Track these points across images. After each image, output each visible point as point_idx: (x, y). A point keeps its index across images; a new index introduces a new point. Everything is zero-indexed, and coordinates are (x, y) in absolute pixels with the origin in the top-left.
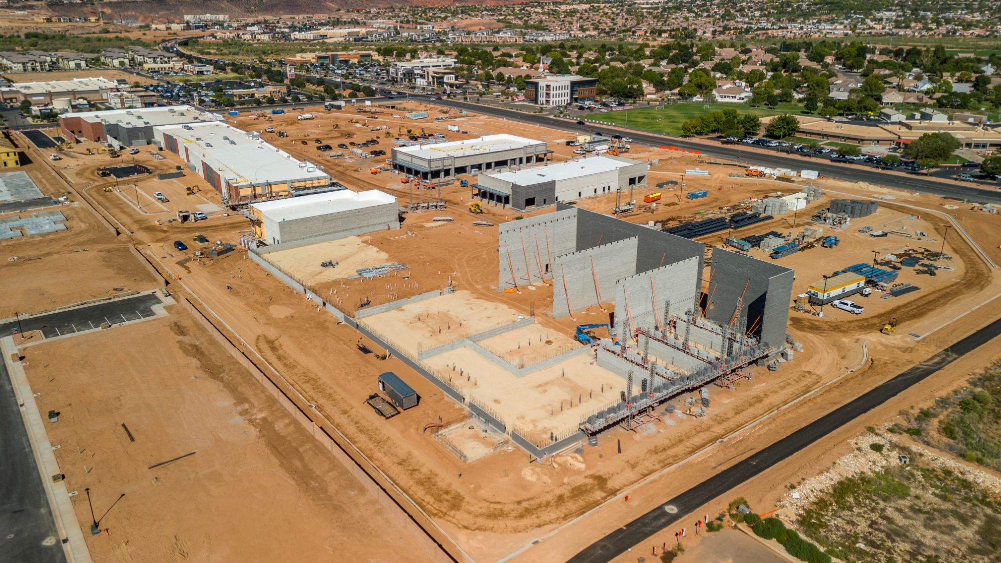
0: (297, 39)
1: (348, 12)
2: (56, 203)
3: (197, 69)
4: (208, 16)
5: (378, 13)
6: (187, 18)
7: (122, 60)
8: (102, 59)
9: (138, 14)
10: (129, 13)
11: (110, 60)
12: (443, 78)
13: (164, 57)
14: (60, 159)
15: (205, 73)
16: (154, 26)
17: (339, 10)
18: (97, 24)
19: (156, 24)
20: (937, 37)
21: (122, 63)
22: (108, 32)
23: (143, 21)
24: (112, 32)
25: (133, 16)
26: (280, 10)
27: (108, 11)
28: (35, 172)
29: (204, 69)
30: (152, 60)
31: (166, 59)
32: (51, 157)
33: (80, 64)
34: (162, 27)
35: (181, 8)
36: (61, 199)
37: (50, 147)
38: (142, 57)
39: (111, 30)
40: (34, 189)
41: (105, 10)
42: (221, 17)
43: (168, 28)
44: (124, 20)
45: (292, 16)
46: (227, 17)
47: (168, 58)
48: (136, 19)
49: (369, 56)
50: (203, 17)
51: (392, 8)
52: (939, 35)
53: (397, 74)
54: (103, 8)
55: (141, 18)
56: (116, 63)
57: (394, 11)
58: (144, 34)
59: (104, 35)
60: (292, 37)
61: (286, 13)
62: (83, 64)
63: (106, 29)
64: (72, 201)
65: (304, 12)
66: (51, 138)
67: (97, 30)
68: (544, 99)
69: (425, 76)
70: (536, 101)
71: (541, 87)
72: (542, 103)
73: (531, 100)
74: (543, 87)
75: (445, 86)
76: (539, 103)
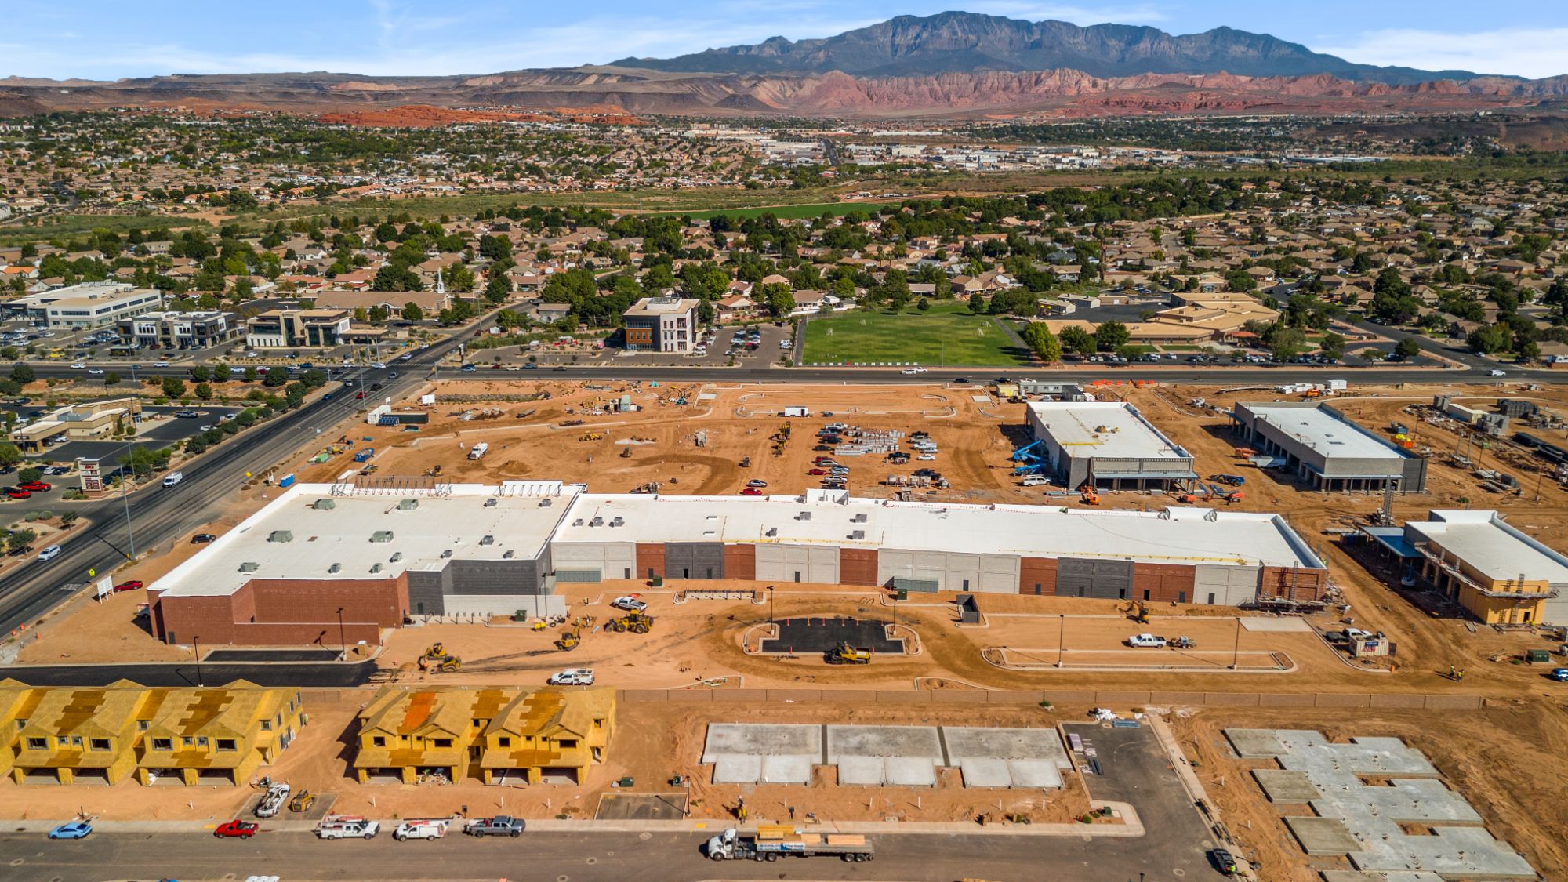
12: (333, 328)
68: (676, 341)
69: (279, 328)
70: (656, 346)
71: (665, 323)
72: (669, 348)
73: (642, 347)
74: (672, 323)
75: (341, 341)
76: (663, 349)
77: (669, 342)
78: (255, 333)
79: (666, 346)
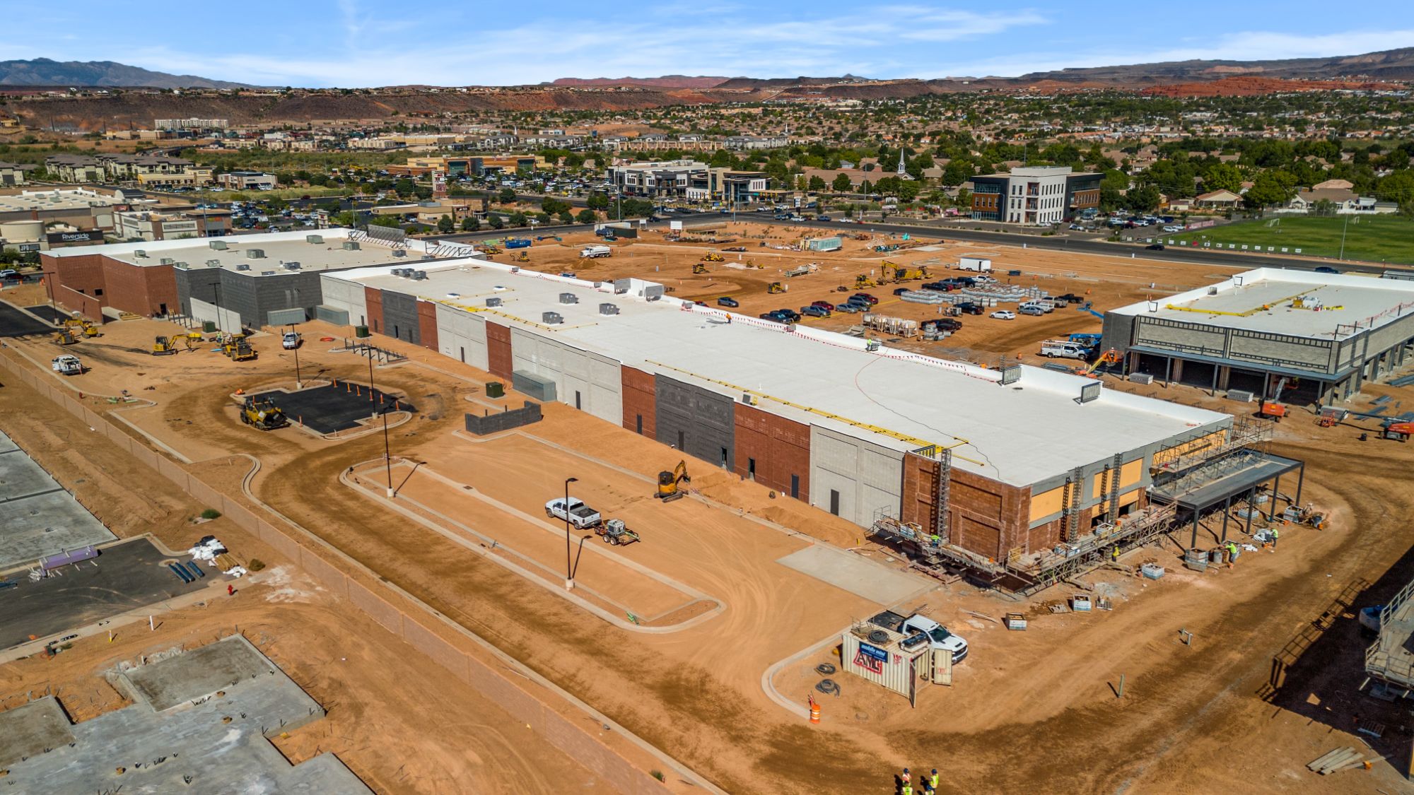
0: (359, 148)
1: (411, 115)
2: (191, 575)
3: (246, 180)
4: (195, 121)
5: (457, 117)
6: (159, 123)
7: (91, 169)
8: (51, 169)
9: (79, 119)
10: (65, 117)
11: (68, 170)
12: (744, 185)
13: (169, 164)
14: (85, 371)
15: (262, 187)
16: (109, 134)
17: (397, 113)
18: (17, 130)
19: (114, 130)
20: (1319, 140)
21: (92, 176)
22: (35, 142)
23: (87, 129)
24: (41, 143)
25: (71, 121)
26: (305, 113)
27: (29, 114)
28: (26, 421)
29: (258, 180)
30: (146, 169)
31: (173, 169)
32: (56, 367)
33: (12, 176)
34: (126, 134)
35: (148, 109)
36: (203, 554)
37: (32, 334)
38: (124, 167)
39: (40, 139)
40: (55, 500)
41: (24, 113)
42: (215, 123)
43: (134, 137)
44: (58, 127)
45: (327, 121)
46: (224, 122)
47: (177, 166)
48: (76, 126)
49: (532, 161)
50: (185, 122)
51: (473, 112)
52: (1321, 137)
53: (641, 182)
54: (21, 109)
55: (83, 126)
56: (81, 174)
57: (478, 115)
58: (98, 144)
59: (31, 146)
60: (350, 144)
61: (316, 117)
62: (18, 176)
63: (31, 138)
64: (257, 566)
65: (343, 116)
66: (22, 309)
67: (16, 139)
68: (1023, 211)
69: (707, 182)
70: (1000, 215)
71: (1014, 187)
72: (1015, 218)
73: (985, 215)
74: (1021, 188)
75: (750, 199)
76: (1008, 219)
77: (1016, 211)
78: (695, 187)
79: (1012, 215)
